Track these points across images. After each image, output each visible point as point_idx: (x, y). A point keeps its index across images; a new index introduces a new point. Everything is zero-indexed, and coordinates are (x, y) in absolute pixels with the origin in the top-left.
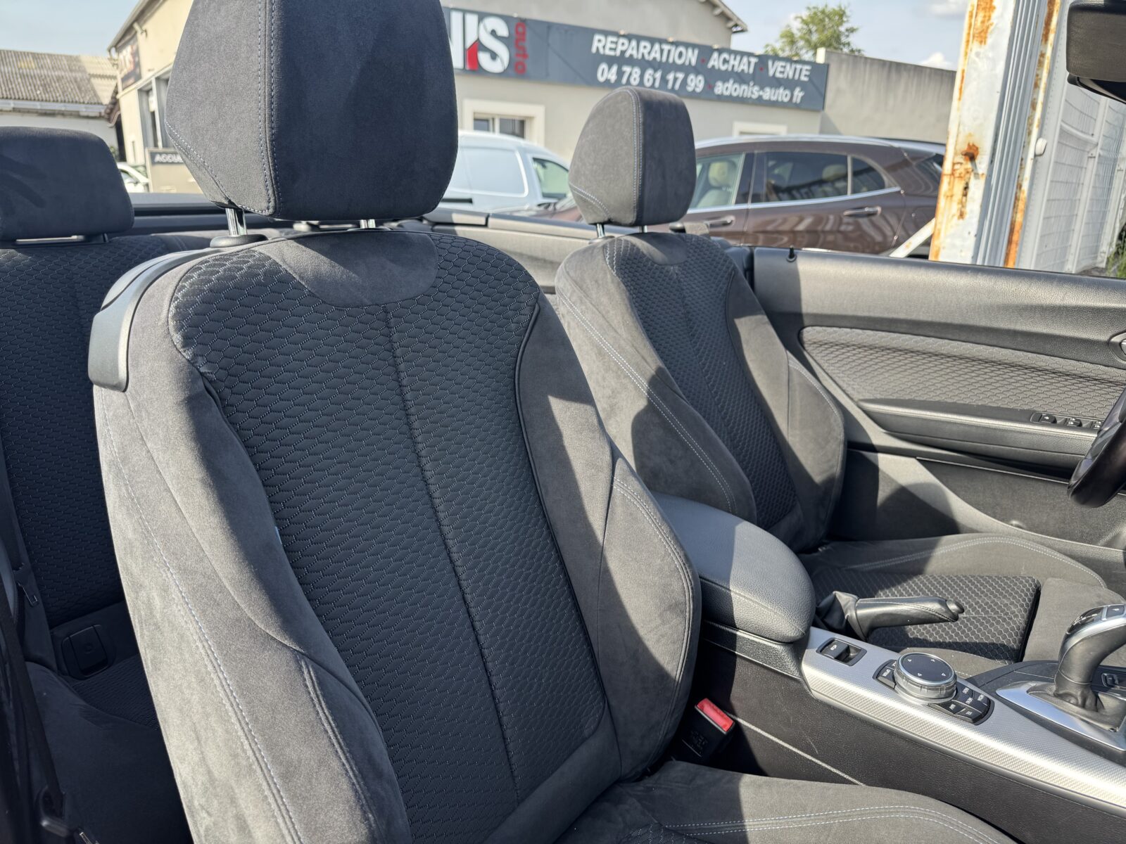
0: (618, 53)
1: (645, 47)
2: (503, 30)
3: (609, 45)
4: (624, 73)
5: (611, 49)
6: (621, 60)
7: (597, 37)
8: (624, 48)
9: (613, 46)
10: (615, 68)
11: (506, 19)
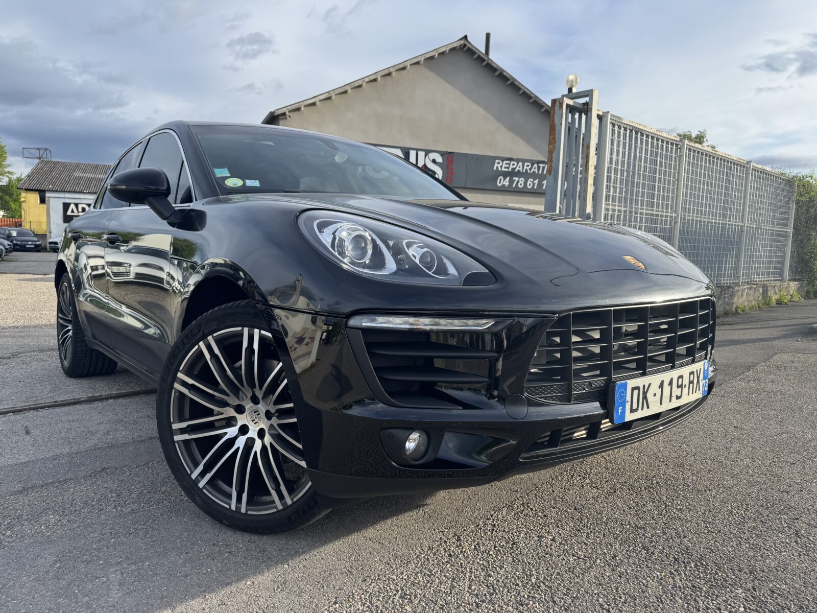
0: (510, 170)
1: (528, 166)
2: (439, 159)
3: (504, 165)
4: (515, 180)
5: (505, 168)
6: (512, 174)
7: (497, 161)
8: (514, 167)
9: (508, 166)
10: (508, 179)
11: (442, 154)
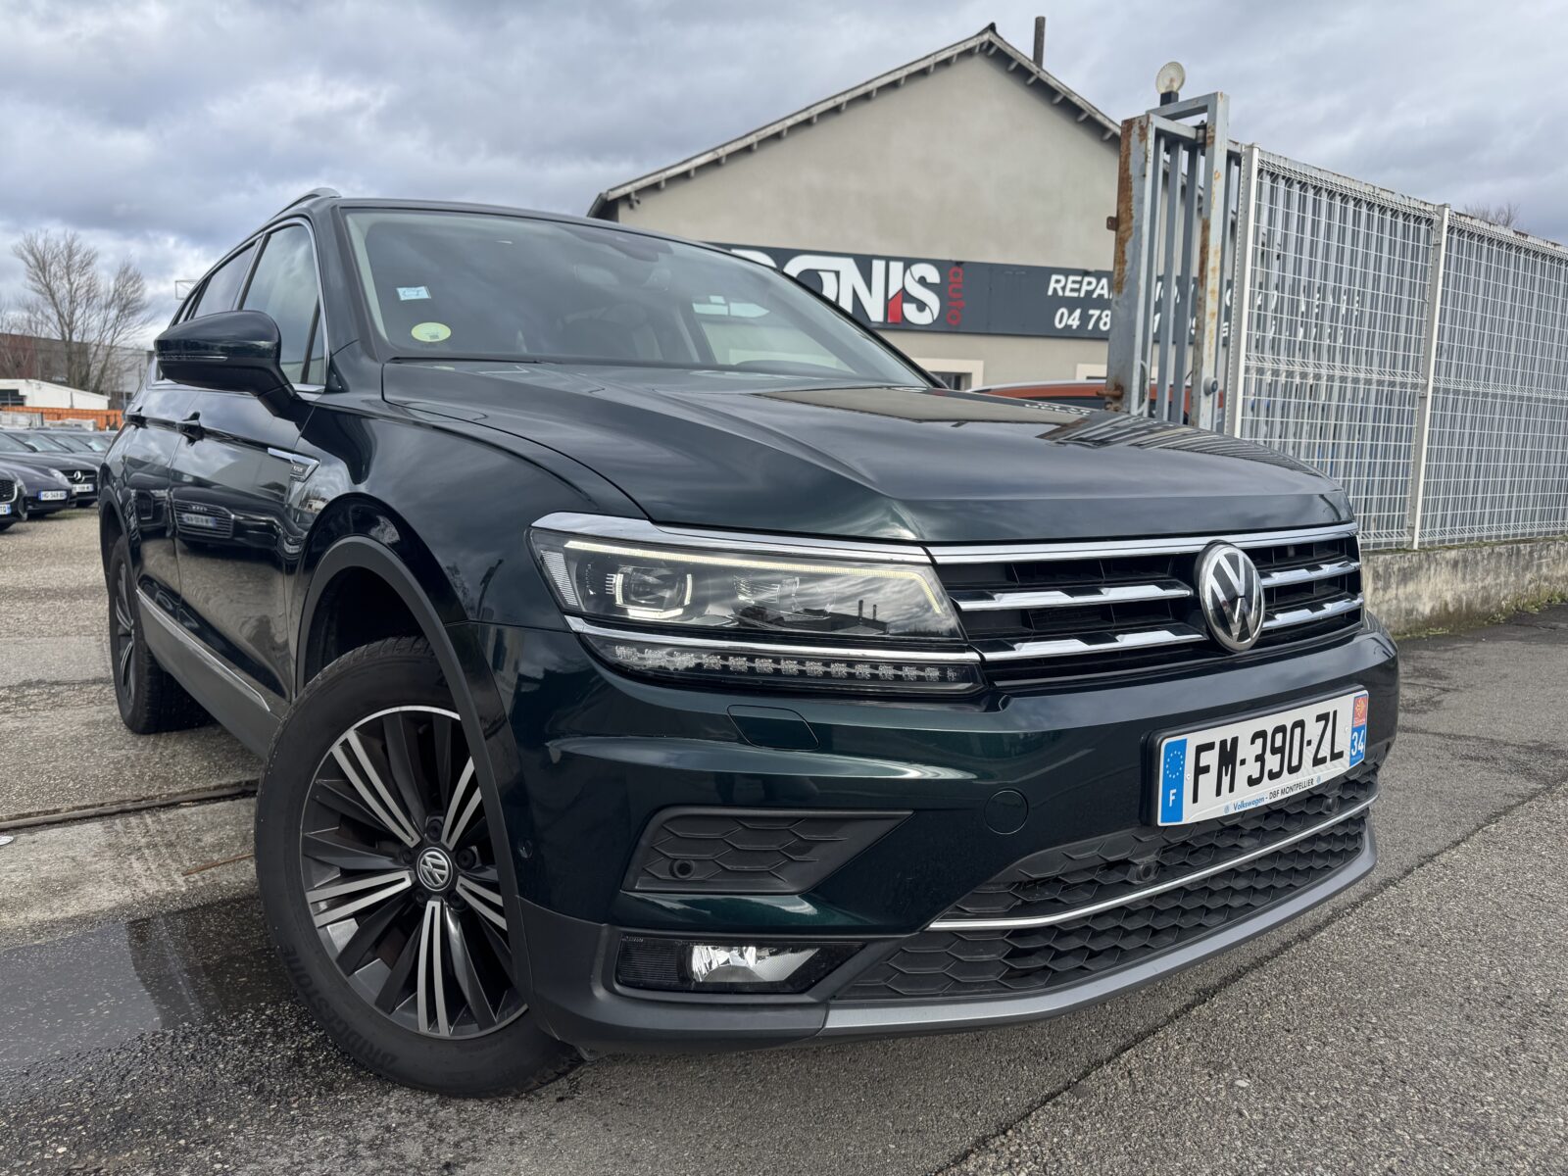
0: (1082, 294)
2: (933, 276)
3: (1070, 285)
4: (1092, 316)
5: (1072, 290)
6: (1087, 302)
7: (1054, 277)
8: (1091, 288)
9: (1077, 286)
10: (1078, 312)
11: (939, 264)
